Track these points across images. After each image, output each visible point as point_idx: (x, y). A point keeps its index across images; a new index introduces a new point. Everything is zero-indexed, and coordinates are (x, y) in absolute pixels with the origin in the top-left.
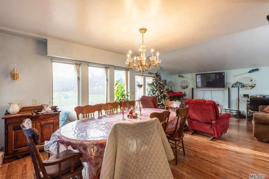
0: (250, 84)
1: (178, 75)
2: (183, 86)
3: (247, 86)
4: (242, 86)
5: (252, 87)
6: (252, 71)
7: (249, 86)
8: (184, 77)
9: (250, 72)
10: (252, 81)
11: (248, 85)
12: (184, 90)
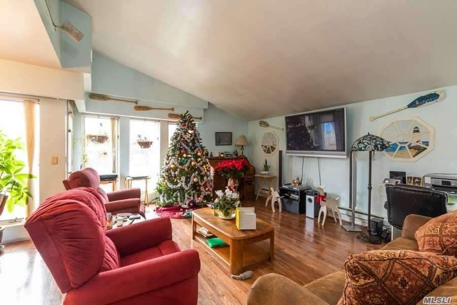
0: (413, 140)
1: (259, 121)
2: (266, 147)
3: (405, 147)
4: (376, 146)
5: (419, 150)
6: (417, 103)
7: (410, 148)
8: (268, 125)
9: (412, 105)
10: (418, 131)
11: (406, 145)
12: (268, 154)
